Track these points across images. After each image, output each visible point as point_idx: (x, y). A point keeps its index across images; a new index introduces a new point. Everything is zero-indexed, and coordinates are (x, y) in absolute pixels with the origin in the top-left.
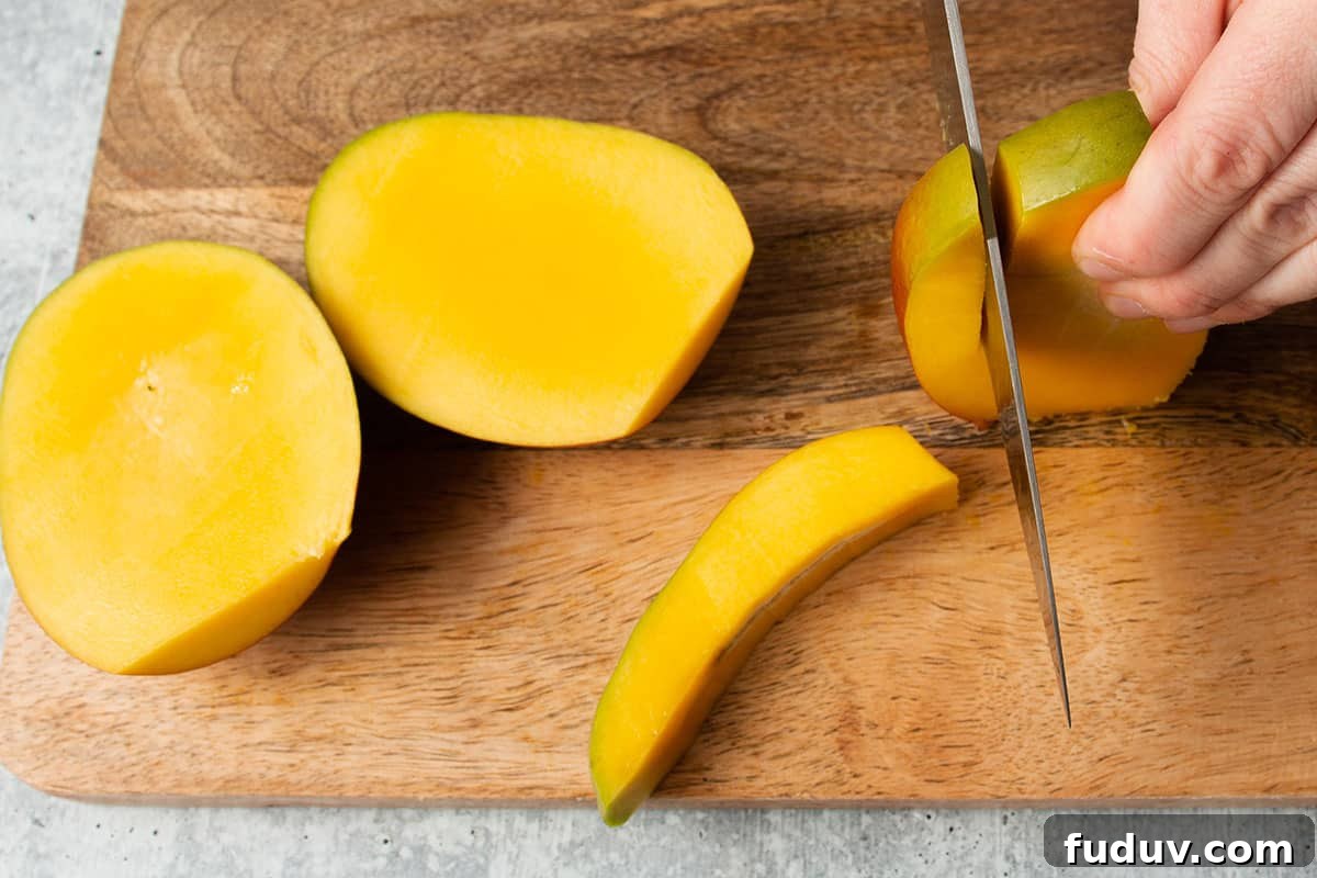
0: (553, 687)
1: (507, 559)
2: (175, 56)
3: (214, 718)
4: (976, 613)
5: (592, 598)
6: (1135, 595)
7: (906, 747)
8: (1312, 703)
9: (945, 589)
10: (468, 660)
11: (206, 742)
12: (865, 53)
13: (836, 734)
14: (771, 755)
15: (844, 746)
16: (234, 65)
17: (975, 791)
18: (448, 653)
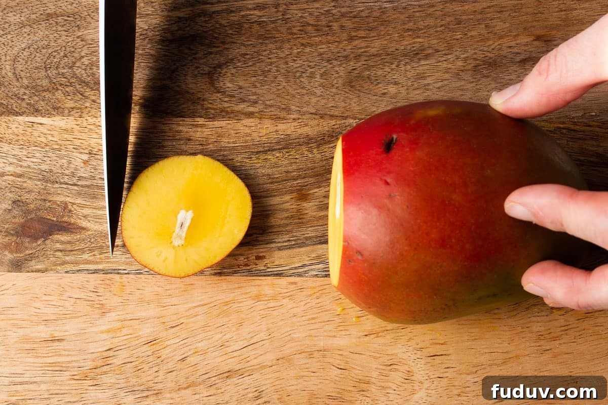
1: (105, 336)
5: (151, 359)
6: (442, 363)
9: (339, 357)
10: (85, 392)
12: (304, 41)
18: (74, 388)
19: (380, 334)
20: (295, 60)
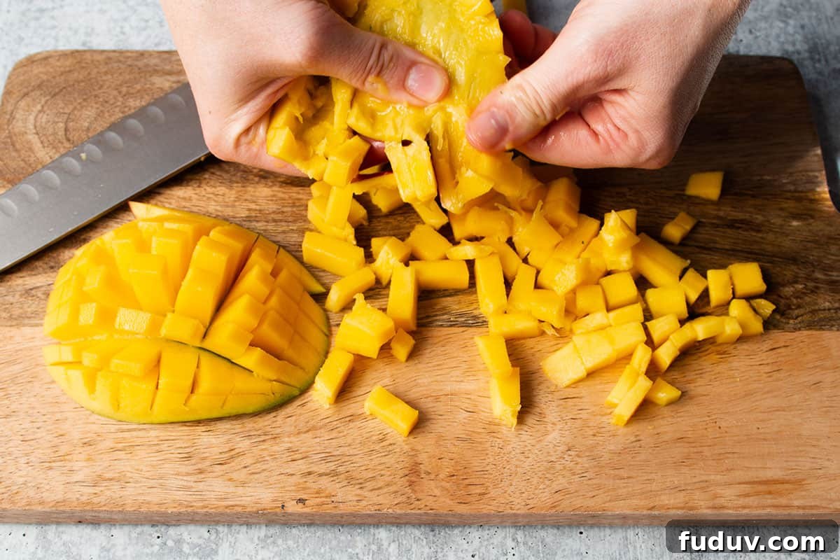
0: (246, 452)
2: (32, 118)
3: (50, 468)
4: (486, 414)
6: (575, 406)
7: (448, 485)
8: (675, 463)
9: (468, 401)
10: (198, 437)
11: (45, 481)
13: (407, 478)
14: (371, 489)
15: (411, 484)
16: (66, 123)
17: (486, 508)
18: (185, 434)
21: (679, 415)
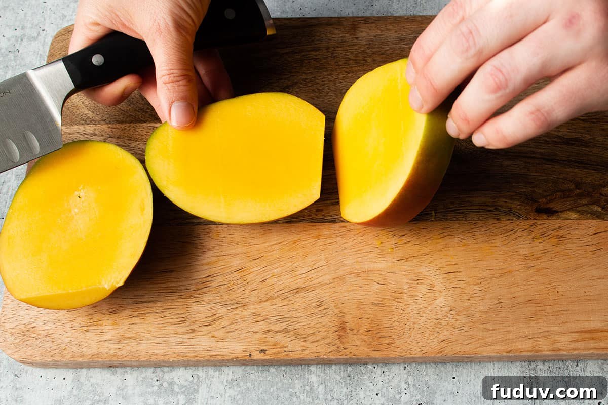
0: (224, 317)
1: (205, 267)
3: (87, 331)
4: (393, 286)
5: (239, 282)
6: (456, 278)
7: (365, 338)
8: (525, 318)
9: (380, 276)
10: (190, 306)
11: (85, 340)
12: (347, 70)
13: (337, 333)
14: (311, 341)
15: (340, 337)
17: (392, 354)
18: (181, 304)
19: (408, 260)
20: (341, 82)
21: (529, 283)
